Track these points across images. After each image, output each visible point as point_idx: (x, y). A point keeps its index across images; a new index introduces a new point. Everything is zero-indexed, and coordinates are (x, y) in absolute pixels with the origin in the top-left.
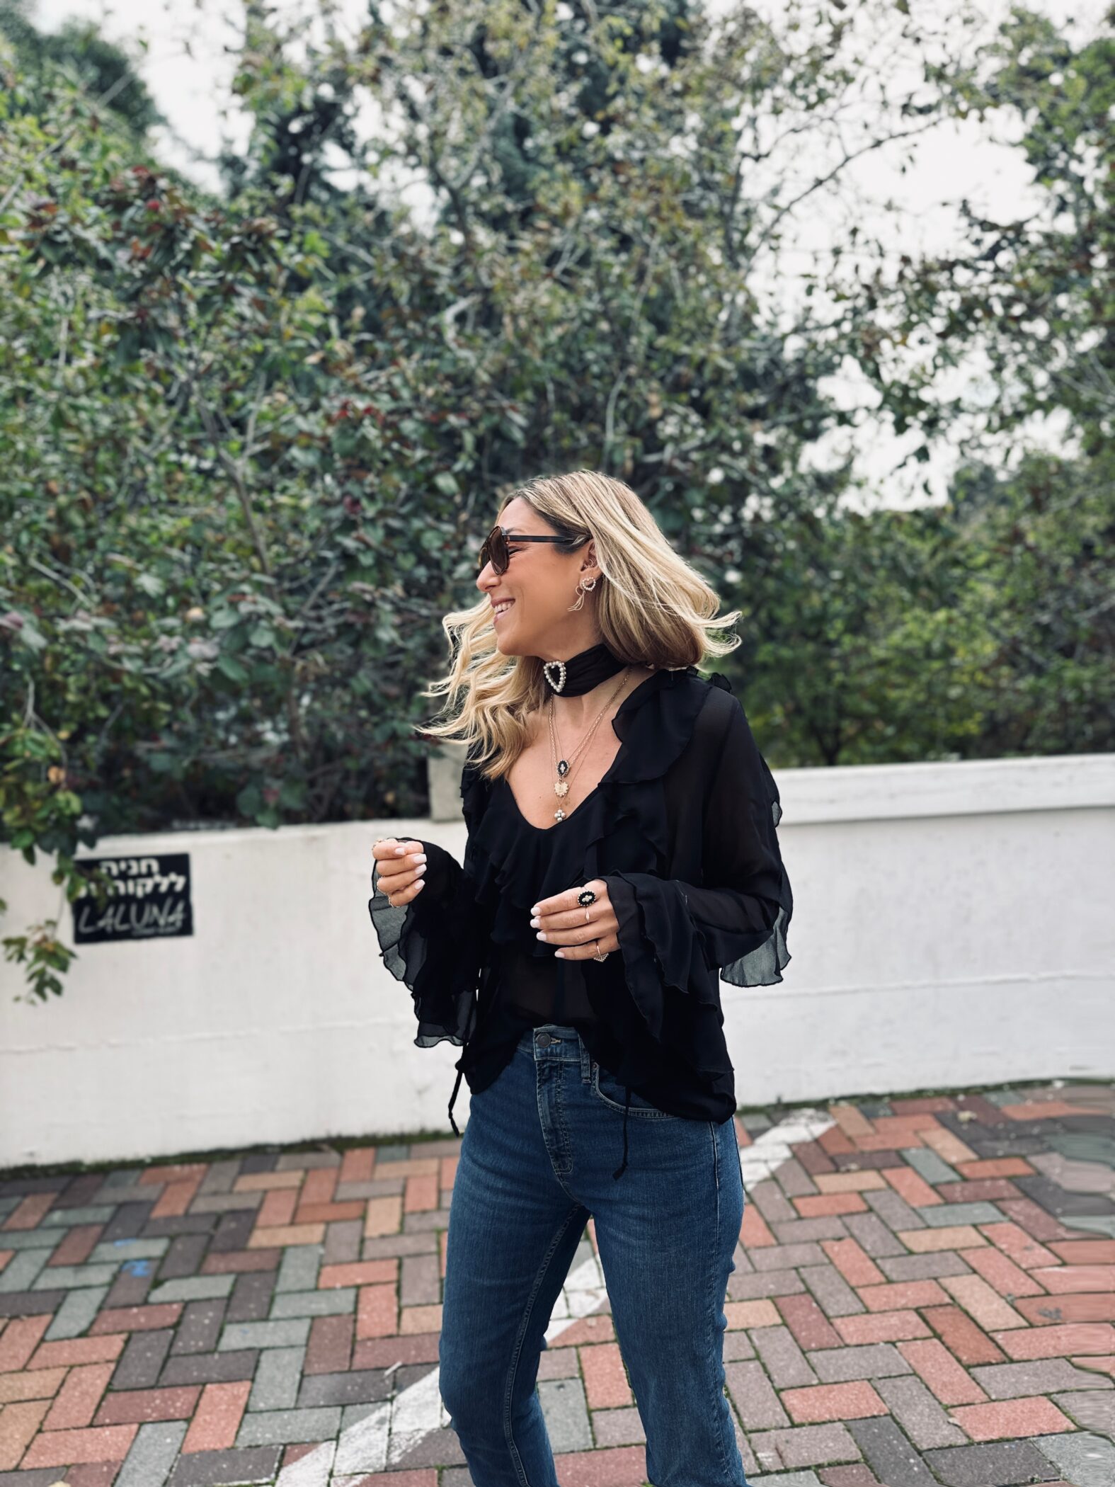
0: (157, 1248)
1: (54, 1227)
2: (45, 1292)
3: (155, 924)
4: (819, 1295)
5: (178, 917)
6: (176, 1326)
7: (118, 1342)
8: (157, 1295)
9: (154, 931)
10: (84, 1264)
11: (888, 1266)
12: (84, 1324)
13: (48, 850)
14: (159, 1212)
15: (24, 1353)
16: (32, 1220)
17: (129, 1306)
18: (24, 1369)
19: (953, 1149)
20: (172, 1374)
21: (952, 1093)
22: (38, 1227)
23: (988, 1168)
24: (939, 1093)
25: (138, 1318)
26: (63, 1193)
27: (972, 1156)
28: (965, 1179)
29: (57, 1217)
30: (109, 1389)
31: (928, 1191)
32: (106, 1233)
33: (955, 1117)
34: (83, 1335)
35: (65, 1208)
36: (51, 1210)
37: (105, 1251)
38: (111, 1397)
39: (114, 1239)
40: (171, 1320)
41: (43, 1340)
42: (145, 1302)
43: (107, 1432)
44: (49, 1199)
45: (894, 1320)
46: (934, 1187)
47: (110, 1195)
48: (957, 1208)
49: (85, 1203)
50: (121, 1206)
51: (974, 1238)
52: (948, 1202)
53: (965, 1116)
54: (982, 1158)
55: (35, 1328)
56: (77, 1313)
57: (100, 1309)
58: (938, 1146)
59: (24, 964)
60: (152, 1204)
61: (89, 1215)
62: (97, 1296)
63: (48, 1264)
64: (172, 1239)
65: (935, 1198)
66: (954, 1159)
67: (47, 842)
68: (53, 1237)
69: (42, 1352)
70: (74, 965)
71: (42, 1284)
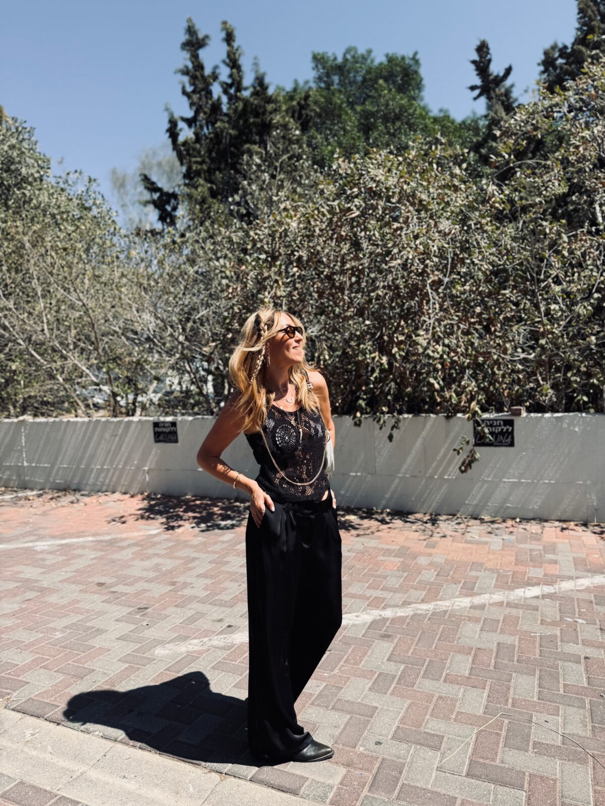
3: (501, 442)
5: (509, 440)
9: (500, 444)
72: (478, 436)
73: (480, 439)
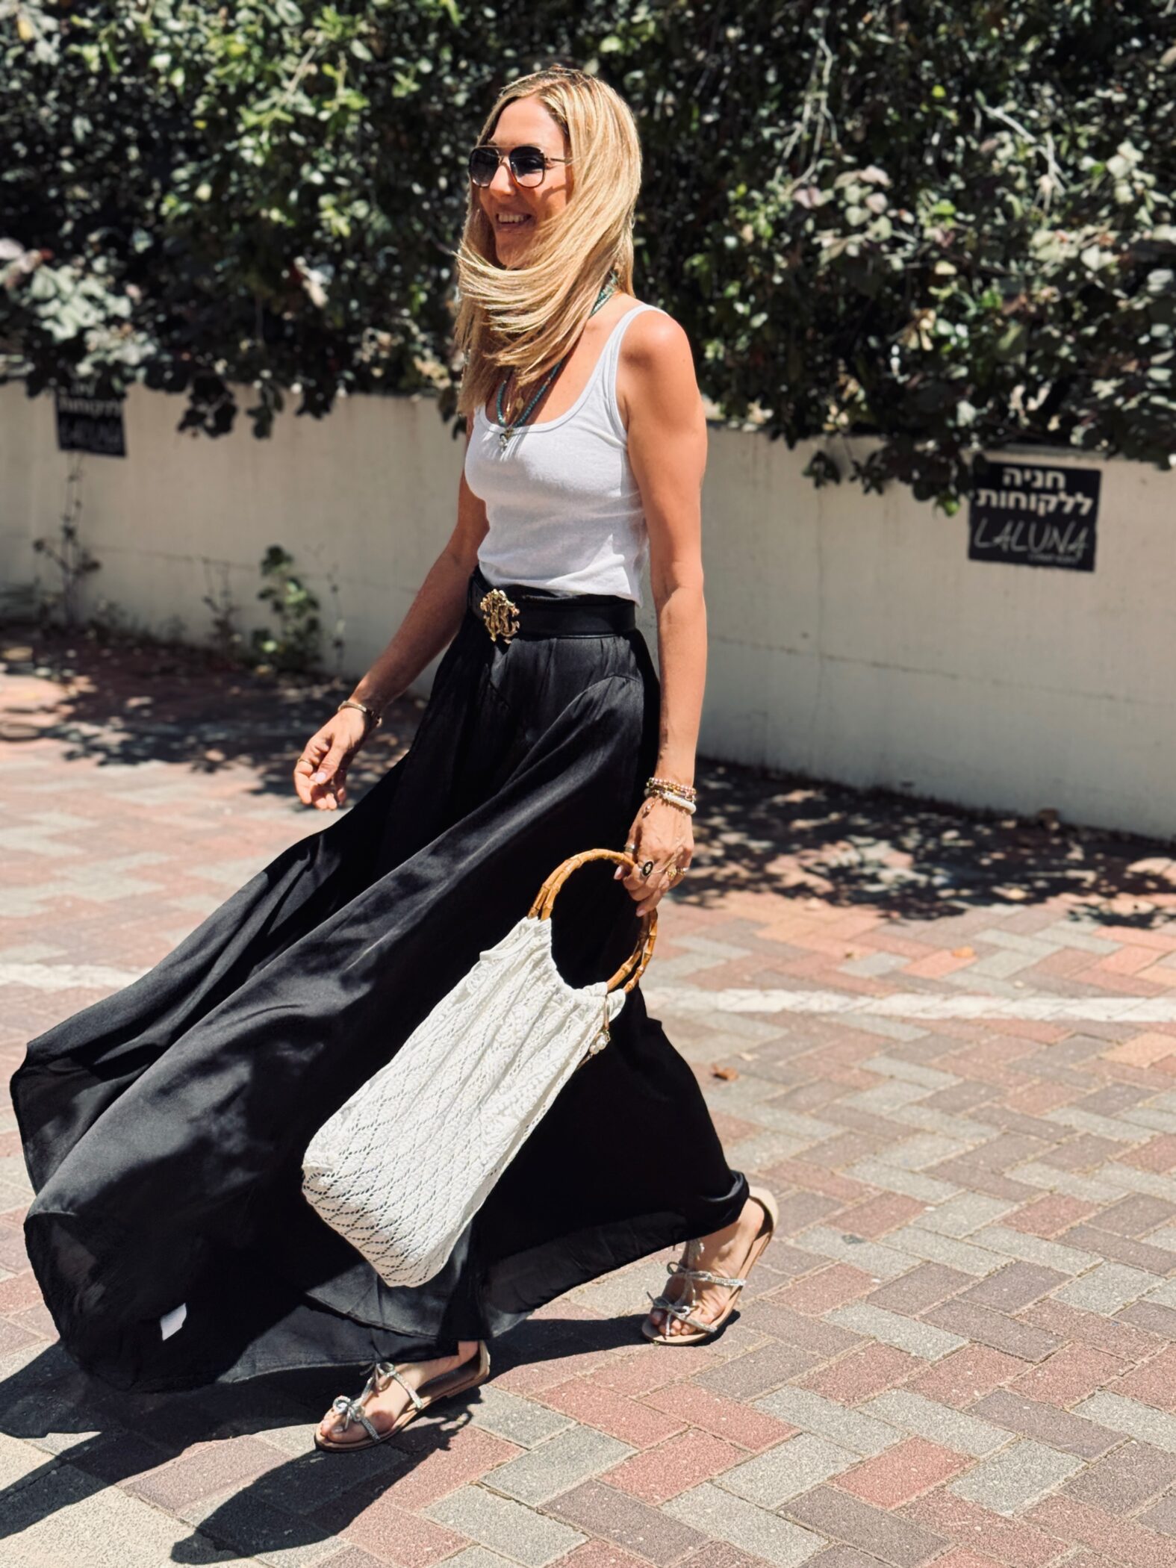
3: (1054, 550)
9: (1052, 559)
72: (984, 522)
73: (987, 536)
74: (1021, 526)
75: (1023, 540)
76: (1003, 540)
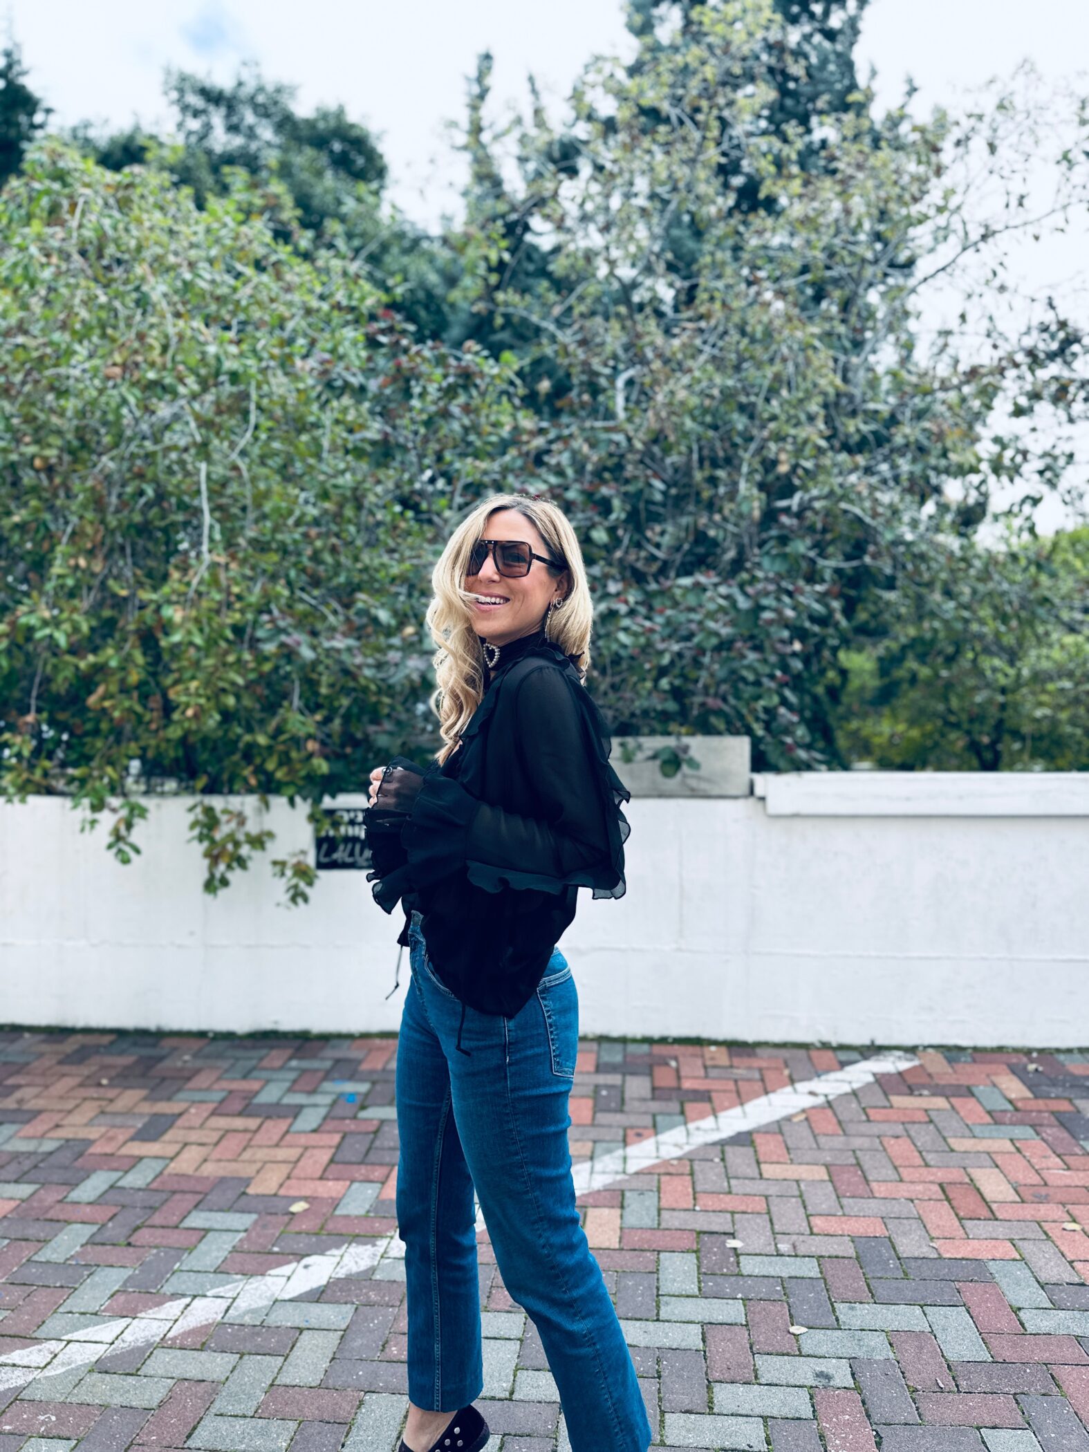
0: (363, 1088)
1: (292, 1069)
2: (288, 1106)
4: (866, 1167)
6: (376, 1132)
7: (336, 1138)
8: (363, 1114)
10: (313, 1092)
11: (930, 1157)
12: (314, 1125)
13: (305, 799)
14: (364, 1067)
15: (276, 1138)
16: (278, 1063)
17: (344, 1118)
18: (277, 1145)
19: (1015, 1088)
20: (372, 1157)
21: (1028, 1052)
22: (282, 1068)
23: (1041, 1104)
24: (1016, 1050)
25: (350, 1125)
26: (298, 1049)
27: (1029, 1095)
28: (1017, 1109)
29: (294, 1063)
30: (332, 1161)
31: (983, 1114)
32: (327, 1076)
33: (1025, 1068)
34: (315, 1131)
35: (301, 1058)
36: (291, 1058)
37: (327, 1086)
38: (333, 1166)
39: (333, 1080)
40: (373, 1129)
41: (287, 1132)
42: (355, 1118)
43: (330, 1183)
44: (289, 1052)
45: (920, 1187)
46: (989, 1113)
47: (331, 1053)
48: (1003, 1128)
49: (314, 1056)
50: (338, 1061)
51: (1009, 1146)
52: (996, 1123)
53: (1032, 1067)
54: (1036, 1097)
55: (283, 1125)
56: (310, 1119)
57: (325, 1118)
58: (1004, 1086)
59: (284, 880)
60: (360, 1062)
61: (315, 1064)
62: (323, 1111)
63: (290, 1090)
64: (374, 1083)
65: (988, 1119)
66: (1013, 1096)
67: (305, 793)
68: (293, 1075)
69: (288, 1137)
70: (317, 883)
71: (286, 1101)
72: (325, 847)
73: (328, 854)
74: (350, 846)
75: (352, 854)
76: (339, 855)
